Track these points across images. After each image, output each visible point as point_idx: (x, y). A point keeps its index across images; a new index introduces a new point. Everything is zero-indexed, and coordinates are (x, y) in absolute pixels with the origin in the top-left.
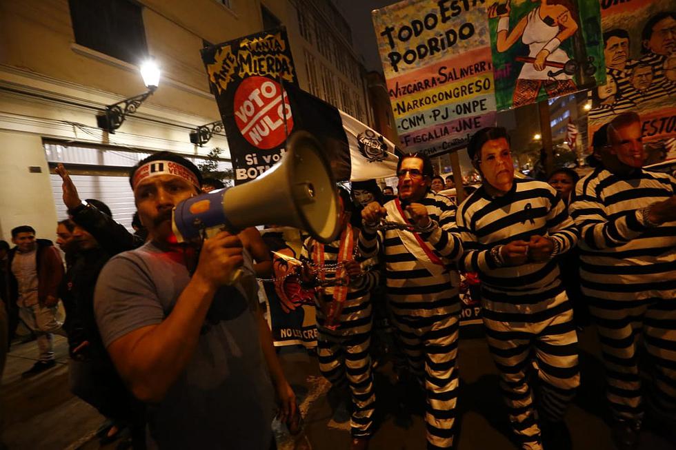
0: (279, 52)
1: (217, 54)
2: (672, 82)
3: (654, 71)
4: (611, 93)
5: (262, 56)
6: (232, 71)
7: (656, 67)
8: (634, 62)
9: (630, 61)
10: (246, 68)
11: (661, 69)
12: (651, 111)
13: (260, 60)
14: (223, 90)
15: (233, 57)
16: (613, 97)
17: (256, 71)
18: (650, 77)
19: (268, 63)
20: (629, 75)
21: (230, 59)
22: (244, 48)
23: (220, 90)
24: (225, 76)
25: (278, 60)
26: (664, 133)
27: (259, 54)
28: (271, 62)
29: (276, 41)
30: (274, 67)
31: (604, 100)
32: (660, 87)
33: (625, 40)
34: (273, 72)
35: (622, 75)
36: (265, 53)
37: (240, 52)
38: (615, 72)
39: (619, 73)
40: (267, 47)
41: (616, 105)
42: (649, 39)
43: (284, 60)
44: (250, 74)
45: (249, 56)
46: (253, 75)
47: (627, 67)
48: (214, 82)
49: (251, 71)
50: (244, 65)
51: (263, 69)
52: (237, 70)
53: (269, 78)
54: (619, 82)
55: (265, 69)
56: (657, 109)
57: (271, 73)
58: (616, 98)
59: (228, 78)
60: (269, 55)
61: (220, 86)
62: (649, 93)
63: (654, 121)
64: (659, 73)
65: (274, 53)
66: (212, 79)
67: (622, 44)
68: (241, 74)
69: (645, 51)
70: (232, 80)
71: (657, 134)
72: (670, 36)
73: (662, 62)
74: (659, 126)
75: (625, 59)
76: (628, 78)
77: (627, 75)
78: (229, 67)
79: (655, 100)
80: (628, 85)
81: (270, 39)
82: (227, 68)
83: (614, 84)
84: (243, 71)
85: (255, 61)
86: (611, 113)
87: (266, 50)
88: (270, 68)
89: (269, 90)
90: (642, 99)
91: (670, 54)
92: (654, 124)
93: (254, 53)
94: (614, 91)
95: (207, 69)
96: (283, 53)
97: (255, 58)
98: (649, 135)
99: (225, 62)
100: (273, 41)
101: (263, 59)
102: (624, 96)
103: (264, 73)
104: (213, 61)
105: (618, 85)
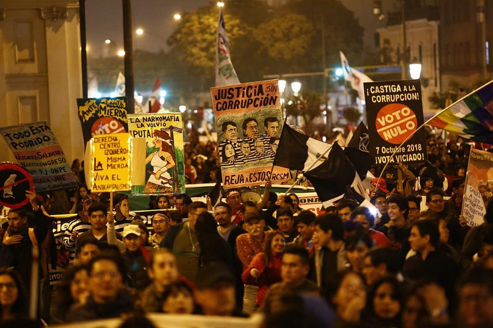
0: (122, 108)
1: (87, 102)
2: (260, 153)
3: (251, 146)
4: (232, 155)
5: (112, 108)
6: (94, 112)
7: (251, 145)
8: (241, 140)
9: (239, 139)
10: (103, 112)
11: (254, 146)
12: (252, 167)
13: (111, 110)
14: (86, 120)
15: (96, 106)
16: (233, 157)
17: (108, 114)
18: (249, 149)
19: (115, 111)
20: (240, 146)
21: (94, 106)
22: (103, 103)
23: (84, 120)
24: (89, 113)
25: (121, 111)
26: (260, 181)
27: (111, 107)
28: (117, 111)
29: (121, 103)
30: (118, 114)
31: (229, 158)
32: (255, 155)
33: (235, 127)
34: (117, 116)
35: (236, 146)
36: (114, 107)
37: (101, 104)
38: (233, 144)
39: (235, 144)
40: (116, 104)
41: (236, 162)
42: (246, 130)
43: (124, 112)
44: (105, 116)
45: (105, 107)
46: (106, 116)
47: (238, 142)
48: (82, 115)
49: (105, 114)
50: (102, 111)
51: (112, 114)
52: (97, 112)
53: (115, 119)
54: (235, 149)
55: (113, 114)
56: (255, 167)
57: (116, 117)
58: (235, 158)
59: (90, 115)
60: (116, 108)
61: (85, 118)
62: (250, 158)
63: (255, 174)
64: (253, 148)
65: (119, 108)
66: (81, 114)
67: (234, 129)
68: (99, 115)
69: (245, 135)
70: (93, 116)
71: (257, 182)
72: (255, 130)
73: (253, 142)
74: (258, 177)
75: (236, 138)
76: (239, 148)
77: (239, 146)
78: (93, 109)
79: (253, 162)
80: (240, 152)
81: (118, 101)
82: (91, 110)
83: (233, 150)
84: (100, 113)
85: (108, 110)
86: (233, 166)
87: (115, 105)
88: (116, 114)
89: (114, 125)
90: (247, 160)
91: (257, 139)
92: (255, 176)
93: (108, 106)
94: (234, 154)
95: (79, 108)
96: (124, 108)
97: (109, 108)
98: (254, 181)
99: (90, 107)
100: (120, 103)
101: (113, 109)
102: (239, 157)
103: (112, 116)
104: (83, 105)
105: (236, 151)
